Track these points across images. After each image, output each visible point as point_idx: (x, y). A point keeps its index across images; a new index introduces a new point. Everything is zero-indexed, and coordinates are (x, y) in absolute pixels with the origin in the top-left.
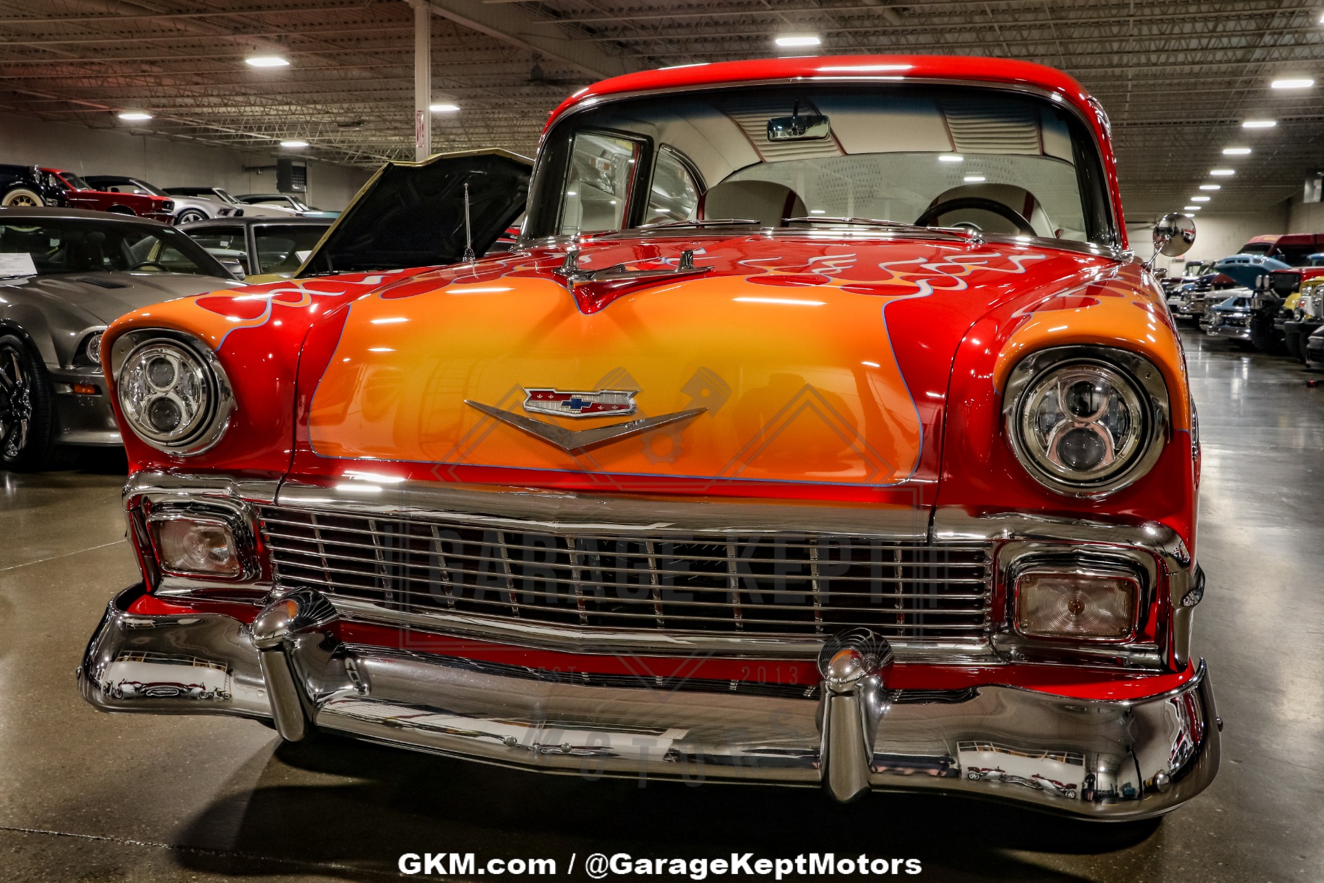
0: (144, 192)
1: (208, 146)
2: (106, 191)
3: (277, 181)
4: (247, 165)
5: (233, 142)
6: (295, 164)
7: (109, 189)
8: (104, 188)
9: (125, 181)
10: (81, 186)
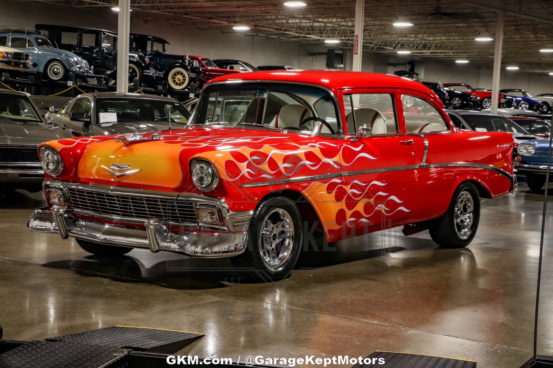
0: (245, 69)
1: (288, 42)
2: (226, 68)
3: (326, 62)
4: (311, 52)
5: (301, 40)
6: (336, 52)
7: (228, 67)
8: (225, 66)
9: (236, 62)
10: (211, 66)
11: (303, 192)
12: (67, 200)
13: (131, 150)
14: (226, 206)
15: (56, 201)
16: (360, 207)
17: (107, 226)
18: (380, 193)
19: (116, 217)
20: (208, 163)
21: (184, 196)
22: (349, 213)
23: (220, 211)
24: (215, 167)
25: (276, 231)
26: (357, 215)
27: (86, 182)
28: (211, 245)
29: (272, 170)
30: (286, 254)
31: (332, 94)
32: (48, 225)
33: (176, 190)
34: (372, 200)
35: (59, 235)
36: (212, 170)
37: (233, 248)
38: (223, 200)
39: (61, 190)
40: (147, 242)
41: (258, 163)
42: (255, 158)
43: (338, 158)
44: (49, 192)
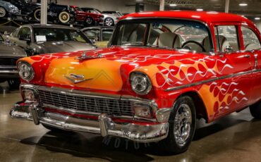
0: (97, 13)
3: (135, 9)
4: (127, 5)
6: (140, 4)
8: (87, 11)
9: (93, 9)
10: (80, 11)
11: (199, 92)
12: (36, 97)
13: (85, 65)
14: (156, 104)
15: (29, 97)
16: (225, 100)
17: (67, 118)
18: (236, 90)
19: (73, 111)
20: (144, 75)
21: (125, 98)
22: (220, 103)
23: (151, 109)
24: (149, 77)
25: (181, 119)
26: (224, 105)
27: (49, 85)
28: (145, 133)
29: (182, 78)
30: (186, 133)
31: (206, 25)
32: (25, 114)
33: (118, 93)
34: (231, 95)
35: (33, 122)
36: (147, 80)
37: (158, 134)
38: (153, 101)
39: (33, 90)
40: (99, 129)
41: (174, 73)
42: (172, 70)
43: (215, 68)
44: (24, 92)
